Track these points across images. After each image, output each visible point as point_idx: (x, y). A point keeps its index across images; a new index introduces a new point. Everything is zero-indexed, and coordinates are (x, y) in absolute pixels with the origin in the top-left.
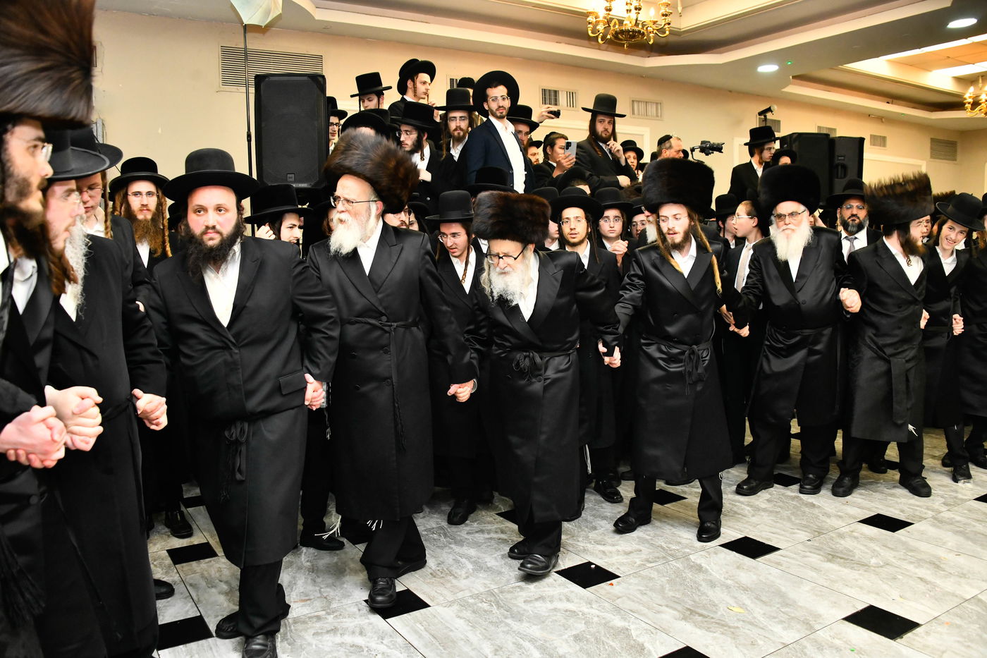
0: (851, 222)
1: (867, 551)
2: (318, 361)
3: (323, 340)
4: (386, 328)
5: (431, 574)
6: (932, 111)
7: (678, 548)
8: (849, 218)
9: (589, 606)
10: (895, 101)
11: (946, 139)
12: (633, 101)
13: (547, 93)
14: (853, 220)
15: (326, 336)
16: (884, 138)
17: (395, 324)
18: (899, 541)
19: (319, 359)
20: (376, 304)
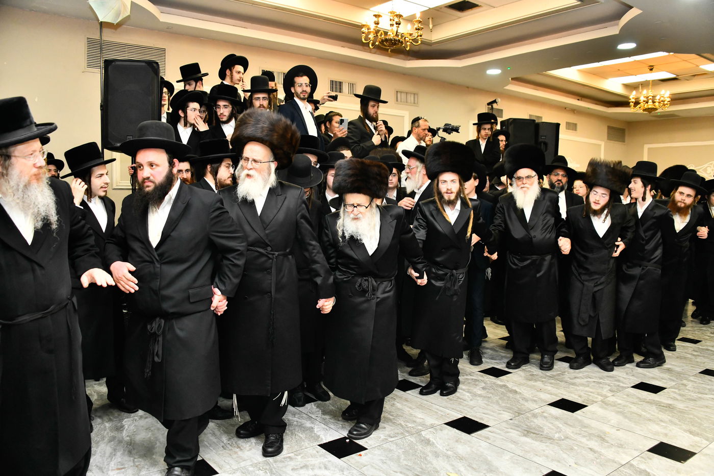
0: (557, 185)
1: (553, 427)
2: (225, 280)
3: (230, 266)
4: (270, 256)
5: (223, 447)
6: (608, 107)
7: (413, 425)
8: (556, 182)
9: (341, 473)
10: (583, 99)
11: (618, 127)
12: (397, 92)
13: (334, 84)
14: (558, 184)
15: (233, 263)
16: (576, 125)
17: (277, 253)
18: (577, 419)
19: (226, 279)
20: (264, 238)
